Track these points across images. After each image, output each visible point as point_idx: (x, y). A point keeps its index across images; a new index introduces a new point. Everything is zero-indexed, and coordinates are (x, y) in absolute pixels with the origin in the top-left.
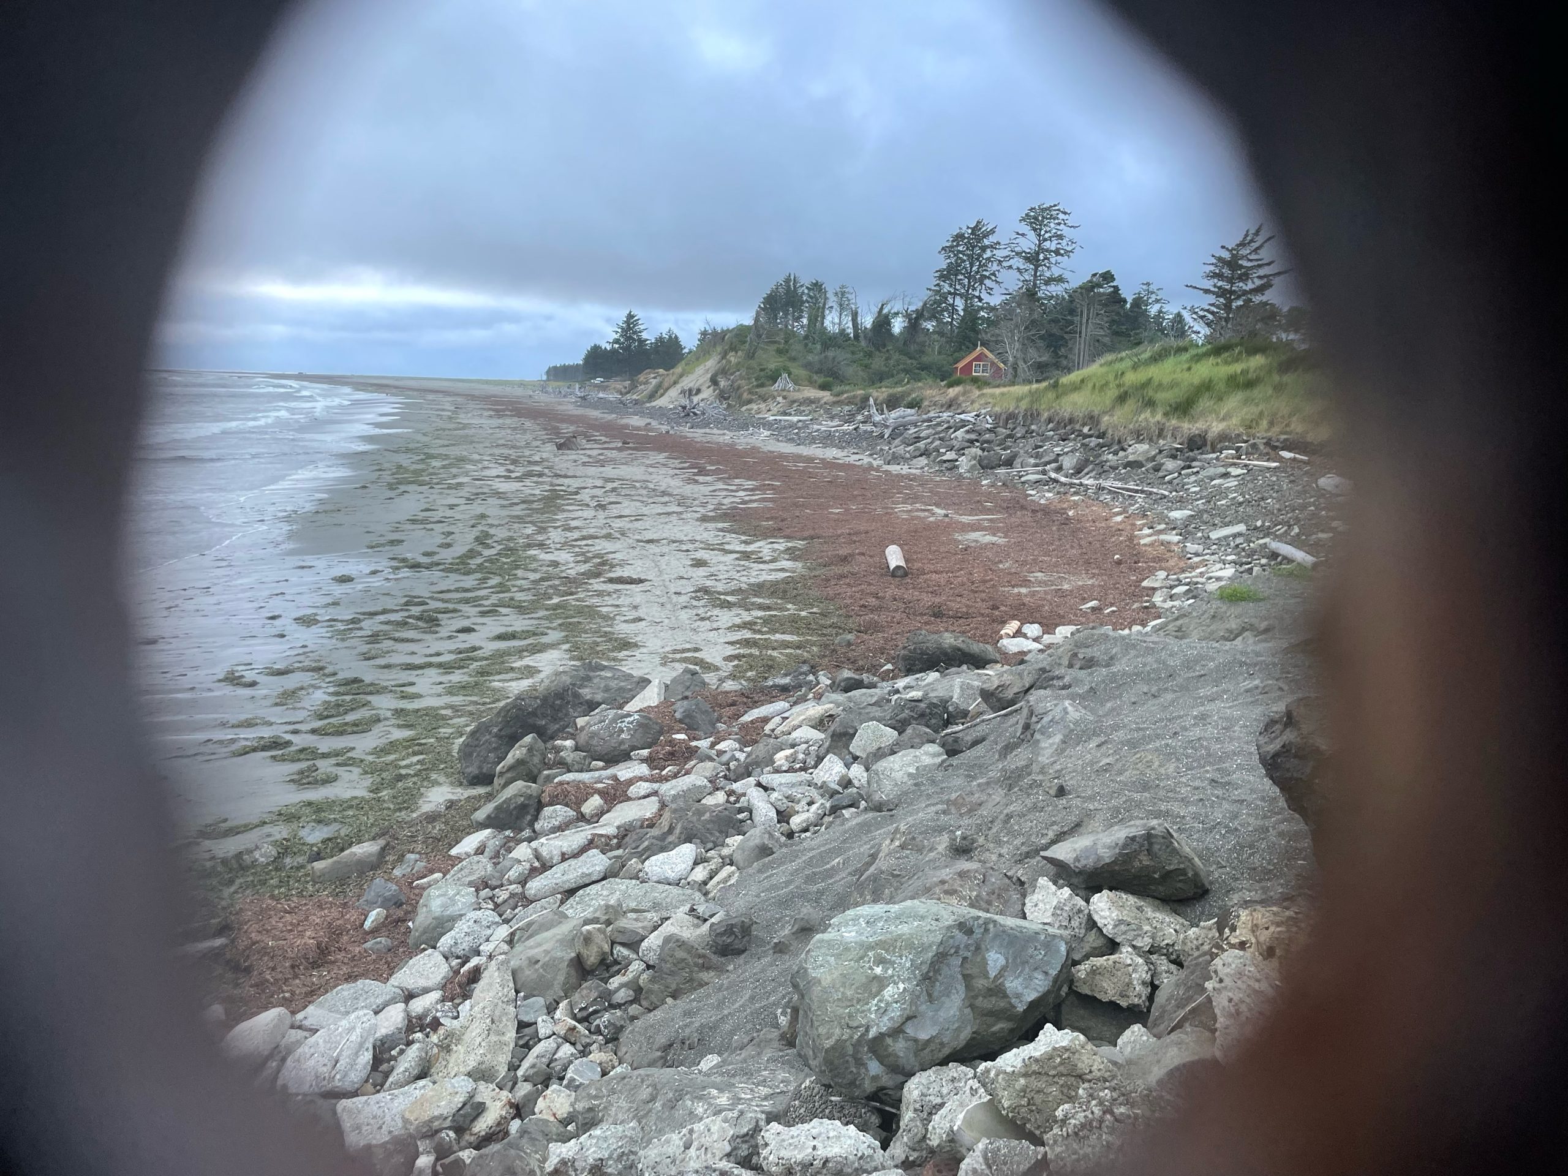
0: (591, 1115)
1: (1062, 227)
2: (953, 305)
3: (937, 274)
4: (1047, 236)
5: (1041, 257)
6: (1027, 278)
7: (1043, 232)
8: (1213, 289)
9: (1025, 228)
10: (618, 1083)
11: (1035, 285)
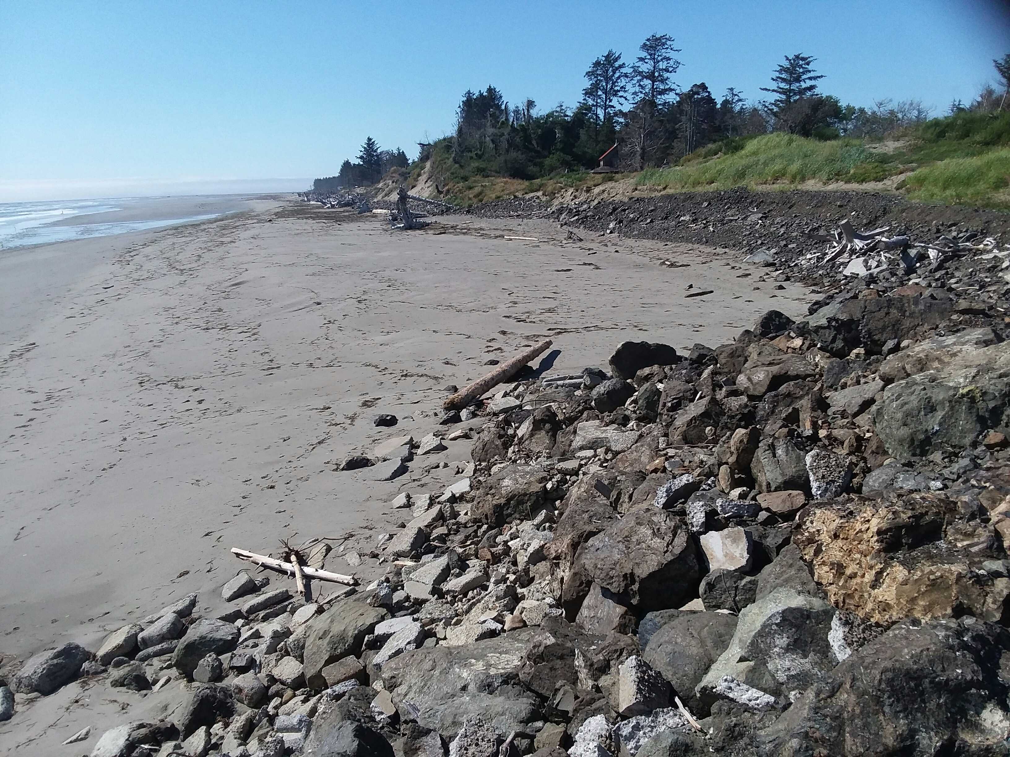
0: (394, 680)
1: (669, 50)
2: (596, 115)
3: (584, 92)
4: (660, 58)
5: (656, 74)
6: (647, 90)
7: (656, 57)
8: (776, 89)
9: (644, 54)
10: (409, 659)
11: (653, 96)
